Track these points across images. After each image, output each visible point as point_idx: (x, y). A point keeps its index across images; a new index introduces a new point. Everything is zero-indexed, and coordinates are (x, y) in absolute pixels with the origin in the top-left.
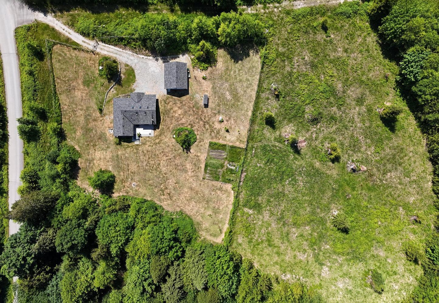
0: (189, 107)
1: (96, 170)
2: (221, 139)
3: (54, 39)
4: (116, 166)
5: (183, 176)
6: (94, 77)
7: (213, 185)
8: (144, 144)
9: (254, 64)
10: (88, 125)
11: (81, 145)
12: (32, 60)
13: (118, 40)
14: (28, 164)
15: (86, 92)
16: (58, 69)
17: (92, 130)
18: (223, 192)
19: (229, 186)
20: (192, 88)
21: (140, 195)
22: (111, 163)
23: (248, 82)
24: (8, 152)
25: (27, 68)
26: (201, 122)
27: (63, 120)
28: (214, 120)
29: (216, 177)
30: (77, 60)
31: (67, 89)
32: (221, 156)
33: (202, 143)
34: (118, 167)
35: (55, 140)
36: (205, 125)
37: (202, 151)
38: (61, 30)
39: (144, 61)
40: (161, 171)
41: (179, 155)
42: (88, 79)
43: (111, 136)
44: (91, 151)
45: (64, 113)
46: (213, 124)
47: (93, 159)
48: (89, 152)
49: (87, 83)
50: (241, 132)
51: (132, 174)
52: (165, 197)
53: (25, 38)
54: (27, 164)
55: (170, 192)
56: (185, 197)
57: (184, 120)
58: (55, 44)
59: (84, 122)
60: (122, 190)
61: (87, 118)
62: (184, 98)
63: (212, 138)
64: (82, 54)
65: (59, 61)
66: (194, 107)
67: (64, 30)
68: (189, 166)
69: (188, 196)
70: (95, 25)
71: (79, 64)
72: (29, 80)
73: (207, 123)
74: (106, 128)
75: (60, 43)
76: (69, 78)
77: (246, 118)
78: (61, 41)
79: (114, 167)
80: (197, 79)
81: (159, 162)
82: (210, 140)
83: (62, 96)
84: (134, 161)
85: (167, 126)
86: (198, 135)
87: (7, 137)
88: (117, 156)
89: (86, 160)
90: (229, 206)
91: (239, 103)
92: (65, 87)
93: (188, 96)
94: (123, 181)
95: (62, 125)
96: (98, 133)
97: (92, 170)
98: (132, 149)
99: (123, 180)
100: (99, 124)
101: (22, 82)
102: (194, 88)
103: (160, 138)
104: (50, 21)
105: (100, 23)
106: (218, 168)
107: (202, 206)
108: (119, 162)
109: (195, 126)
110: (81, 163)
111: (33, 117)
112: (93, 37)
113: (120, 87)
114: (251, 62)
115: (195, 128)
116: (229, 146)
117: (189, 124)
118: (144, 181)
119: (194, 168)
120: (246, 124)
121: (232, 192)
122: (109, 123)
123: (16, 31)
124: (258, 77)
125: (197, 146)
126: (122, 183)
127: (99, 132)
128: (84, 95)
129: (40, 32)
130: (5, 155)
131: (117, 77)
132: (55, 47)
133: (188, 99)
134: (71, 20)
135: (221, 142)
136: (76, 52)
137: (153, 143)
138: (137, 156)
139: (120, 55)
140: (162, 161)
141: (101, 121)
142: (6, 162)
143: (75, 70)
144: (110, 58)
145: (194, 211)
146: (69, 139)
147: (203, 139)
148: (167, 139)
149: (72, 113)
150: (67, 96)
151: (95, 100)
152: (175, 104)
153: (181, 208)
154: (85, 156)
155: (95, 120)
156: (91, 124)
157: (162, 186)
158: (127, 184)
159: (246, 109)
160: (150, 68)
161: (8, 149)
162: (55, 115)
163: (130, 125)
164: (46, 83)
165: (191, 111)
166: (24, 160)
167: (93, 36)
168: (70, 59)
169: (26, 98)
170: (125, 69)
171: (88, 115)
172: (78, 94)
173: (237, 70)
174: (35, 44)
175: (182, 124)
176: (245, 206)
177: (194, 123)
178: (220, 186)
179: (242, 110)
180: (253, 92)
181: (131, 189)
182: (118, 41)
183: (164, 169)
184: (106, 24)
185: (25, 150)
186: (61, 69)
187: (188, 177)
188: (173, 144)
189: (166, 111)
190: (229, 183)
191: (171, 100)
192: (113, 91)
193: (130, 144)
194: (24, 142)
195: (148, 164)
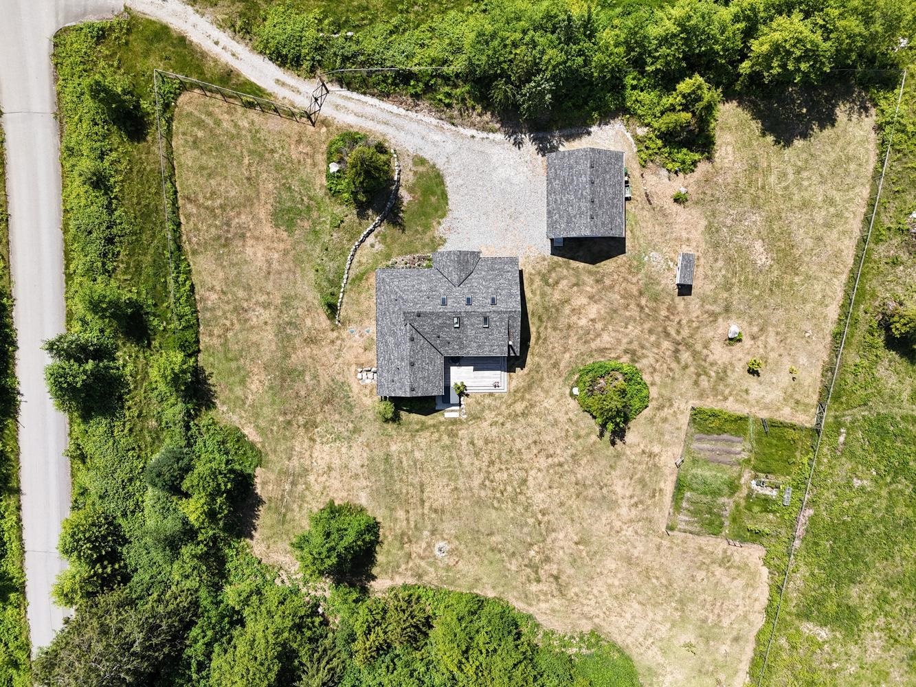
0: (626, 295)
1: (316, 506)
2: (731, 399)
3: (182, 71)
4: (384, 491)
5: (604, 521)
6: (310, 198)
7: (701, 549)
8: (475, 418)
9: (850, 150)
10: (287, 356)
11: (262, 424)
12: (104, 137)
13: (395, 78)
14: (84, 492)
15: (282, 246)
16: (189, 169)
17: (302, 373)
18: (733, 571)
19: (753, 554)
20: (638, 233)
21: (460, 582)
22: (365, 483)
23: (832, 210)
24: (17, 453)
25: (86, 164)
26: (666, 344)
27: (204, 340)
28: (711, 334)
29: (711, 524)
30: (255, 140)
31: (219, 237)
32: (729, 453)
33: (666, 412)
34: (389, 494)
35: (175, 410)
36: (677, 351)
37: (667, 437)
38: (207, 46)
39: (477, 147)
40: (530, 505)
41: (591, 452)
42: (289, 204)
43: (367, 391)
44: (301, 444)
45: (208, 315)
46: (705, 347)
47: (306, 471)
48: (292, 449)
49: (286, 217)
50: (800, 374)
51: (433, 516)
52: (544, 587)
53: (87, 65)
54: (82, 494)
55: (560, 571)
56: (610, 586)
57: (606, 339)
58: (183, 87)
59: (273, 347)
60: (403, 567)
61: (286, 333)
62: (608, 265)
63: (701, 395)
64: (273, 123)
65: (196, 143)
66: (641, 294)
67: (217, 43)
68: (621, 488)
69: (617, 583)
70: (322, 30)
71: (261, 154)
72: (92, 207)
73: (686, 344)
74: (349, 365)
75: (201, 83)
76: (226, 198)
77: (818, 328)
78: (206, 80)
79: (375, 494)
80: (655, 201)
81: (522, 474)
82: (692, 403)
83: (200, 258)
84: (443, 474)
85: (551, 357)
86: (652, 384)
87: (14, 399)
88: (388, 457)
89: (281, 472)
90: (752, 617)
91: (796, 279)
92: (213, 230)
93: (621, 259)
94: (403, 538)
95: (200, 357)
96: (323, 383)
97: (300, 507)
98: (436, 435)
99: (403, 534)
100: (324, 352)
101: (66, 211)
102: (645, 232)
103: (527, 396)
104: (175, 14)
105: (338, 26)
106: (716, 493)
107: (665, 618)
108: (391, 477)
109: (645, 356)
110: (264, 483)
111: (102, 331)
112: (312, 70)
113: (397, 232)
114: (840, 143)
115: (645, 362)
116: (756, 421)
117: (626, 352)
118: (475, 536)
119: (638, 492)
120: (821, 347)
121: (765, 571)
122: (361, 351)
123: (59, 39)
124: (866, 192)
125: (651, 421)
126: (402, 544)
127: (324, 381)
128: (276, 256)
129: (138, 46)
130: (8, 459)
131: (388, 199)
132: (182, 99)
133: (622, 269)
134: (241, 15)
135: (732, 407)
136: (253, 115)
137: (506, 413)
138: (451, 458)
139: (399, 128)
140: (532, 473)
141: (333, 342)
142: (13, 484)
143: (247, 174)
144: (365, 136)
145: (638, 632)
146: (224, 403)
147: (670, 400)
148: (552, 401)
149: (234, 317)
150: (219, 258)
151: (312, 275)
152: (577, 285)
153: (596, 620)
154: (277, 461)
155: (311, 341)
156: (299, 353)
157: (532, 553)
158: (417, 548)
159: (819, 296)
160: (495, 169)
161: (16, 440)
162: (175, 324)
163: (431, 360)
164: (147, 214)
165: (632, 306)
166: (73, 476)
167: (313, 66)
168: (232, 137)
169: (79, 264)
170: (415, 173)
171: (290, 323)
172: (255, 254)
173: (790, 171)
174: (118, 83)
175: (602, 351)
176: (805, 615)
177: (643, 347)
178: (725, 551)
179: (805, 301)
180: (847, 242)
181: (430, 564)
182: (394, 84)
183: (539, 499)
184: (357, 28)
185: (73, 447)
186: (202, 168)
187: (617, 524)
188: (571, 415)
189: (546, 309)
190: (754, 542)
191: (565, 272)
192: (372, 246)
193: (430, 420)
194: (71, 420)
195: (487, 483)
